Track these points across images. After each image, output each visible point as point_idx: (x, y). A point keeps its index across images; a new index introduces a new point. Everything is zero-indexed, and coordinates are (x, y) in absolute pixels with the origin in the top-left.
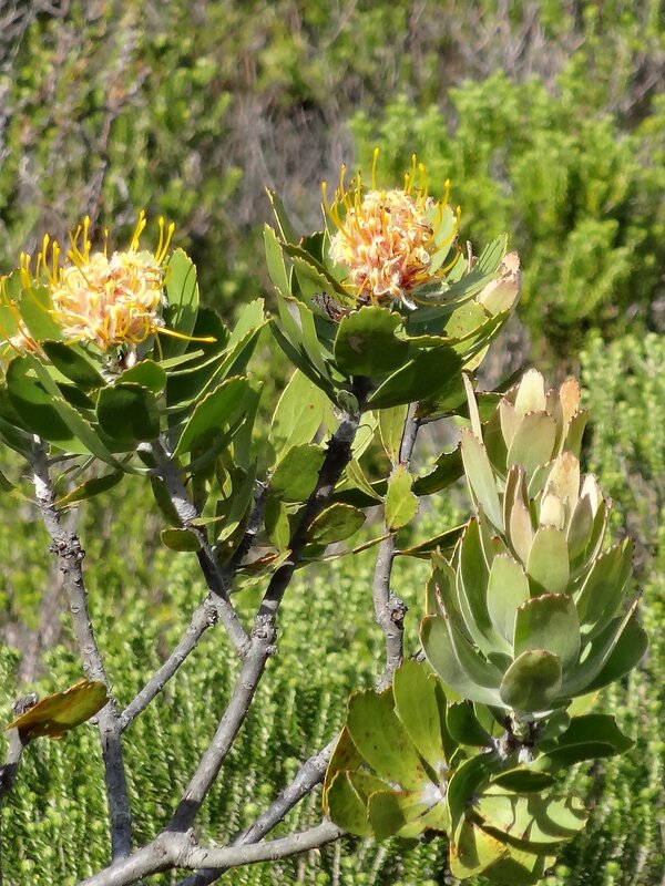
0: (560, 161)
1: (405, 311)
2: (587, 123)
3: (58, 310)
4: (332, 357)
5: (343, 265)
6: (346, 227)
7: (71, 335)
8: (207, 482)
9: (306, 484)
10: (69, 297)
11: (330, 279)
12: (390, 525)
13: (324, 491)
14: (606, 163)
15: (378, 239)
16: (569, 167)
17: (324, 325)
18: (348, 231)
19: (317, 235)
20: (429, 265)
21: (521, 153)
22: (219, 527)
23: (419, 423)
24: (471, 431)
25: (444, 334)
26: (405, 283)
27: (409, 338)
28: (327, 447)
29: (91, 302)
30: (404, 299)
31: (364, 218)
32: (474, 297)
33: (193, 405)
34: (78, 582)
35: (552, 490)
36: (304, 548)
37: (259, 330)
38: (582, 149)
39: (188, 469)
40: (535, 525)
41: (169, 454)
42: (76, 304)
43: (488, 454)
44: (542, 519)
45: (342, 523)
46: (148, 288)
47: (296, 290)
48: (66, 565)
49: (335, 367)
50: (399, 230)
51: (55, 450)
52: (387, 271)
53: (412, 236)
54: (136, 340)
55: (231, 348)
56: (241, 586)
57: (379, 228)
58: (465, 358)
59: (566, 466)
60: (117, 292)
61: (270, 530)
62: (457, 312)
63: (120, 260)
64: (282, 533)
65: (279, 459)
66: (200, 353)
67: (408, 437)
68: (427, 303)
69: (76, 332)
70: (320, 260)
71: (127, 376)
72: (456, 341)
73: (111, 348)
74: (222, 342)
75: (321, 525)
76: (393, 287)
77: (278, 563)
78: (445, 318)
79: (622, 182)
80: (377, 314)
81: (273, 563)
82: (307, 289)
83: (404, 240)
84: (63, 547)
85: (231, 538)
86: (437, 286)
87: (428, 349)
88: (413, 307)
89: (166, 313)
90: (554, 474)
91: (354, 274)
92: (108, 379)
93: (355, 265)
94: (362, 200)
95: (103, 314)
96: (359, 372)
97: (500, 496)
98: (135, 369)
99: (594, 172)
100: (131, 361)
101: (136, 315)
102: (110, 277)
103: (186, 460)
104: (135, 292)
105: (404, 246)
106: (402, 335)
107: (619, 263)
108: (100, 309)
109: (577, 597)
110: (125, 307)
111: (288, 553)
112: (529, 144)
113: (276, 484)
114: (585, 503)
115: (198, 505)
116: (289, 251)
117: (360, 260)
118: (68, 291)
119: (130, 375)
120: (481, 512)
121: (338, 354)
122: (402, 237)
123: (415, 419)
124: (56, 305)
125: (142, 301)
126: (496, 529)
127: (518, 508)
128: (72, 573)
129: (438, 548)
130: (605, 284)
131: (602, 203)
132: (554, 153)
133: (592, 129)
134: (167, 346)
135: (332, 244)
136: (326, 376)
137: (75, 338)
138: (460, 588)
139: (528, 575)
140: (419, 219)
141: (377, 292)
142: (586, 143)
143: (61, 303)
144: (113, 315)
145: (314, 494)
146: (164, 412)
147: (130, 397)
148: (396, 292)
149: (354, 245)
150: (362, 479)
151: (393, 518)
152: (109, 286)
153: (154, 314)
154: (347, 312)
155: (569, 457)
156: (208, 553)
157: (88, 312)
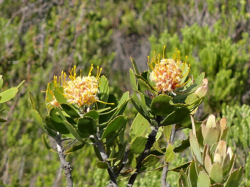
0: (214, 51)
1: (173, 96)
2: (222, 40)
3: (66, 94)
4: (150, 110)
5: (154, 81)
6: (155, 70)
7: (70, 102)
8: (111, 147)
9: (141, 149)
10: (69, 90)
11: (150, 86)
12: (167, 161)
13: (147, 151)
14: (228, 53)
15: (165, 74)
16: (217, 53)
17: (148, 100)
18: (156, 71)
19: (146, 72)
20: (180, 82)
21: (202, 49)
22: (114, 161)
23: (176, 130)
24: (193, 133)
25: (185, 103)
26: (173, 87)
27: (174, 104)
28: (148, 137)
29: (76, 92)
30: (172, 92)
31: (161, 67)
32: (194, 92)
33: (107, 124)
34: (70, 177)
35: (218, 152)
36: (141, 168)
37: (128, 101)
38: (221, 48)
39: (105, 143)
40: (212, 162)
41: (99, 139)
42: (72, 92)
43: (198, 141)
44: (215, 160)
45: (152, 161)
46: (94, 88)
47: (139, 89)
48: (66, 172)
49: (151, 113)
50: (171, 71)
51: (64, 137)
52: (167, 83)
53: (175, 73)
54: (90, 103)
55: (119, 107)
56: (121, 180)
57: (165, 70)
58: (191, 111)
59: (222, 145)
60: (84, 89)
61: (130, 163)
62: (188, 96)
63: (85, 79)
64: (134, 164)
65: (133, 141)
66: (110, 108)
67: (172, 135)
68: (179, 94)
69: (71, 101)
70: (147, 80)
71: (87, 115)
72: (188, 105)
73: (82, 106)
74: (116, 105)
75: (146, 161)
76: (169, 89)
77: (133, 173)
78: (185, 98)
79: (233, 58)
80: (164, 97)
81: (131, 173)
82: (143, 89)
83: (173, 74)
84: (66, 167)
85: (118, 165)
86: (183, 88)
87: (180, 108)
88: (175, 95)
89: (99, 95)
90: (218, 147)
91: (157, 84)
92: (81, 115)
93: (157, 82)
94: (160, 62)
95: (80, 96)
96: (158, 114)
97: (202, 153)
98: (90, 113)
99: (224, 55)
100: (88, 110)
101: (90, 96)
102: (82, 84)
103: (105, 140)
104: (90, 89)
105: (173, 76)
106: (171, 103)
107: (232, 83)
108: (79, 94)
109: (225, 184)
110: (86, 93)
111: (135, 170)
112: (205, 46)
113: (132, 148)
114: (228, 156)
115: (108, 154)
116: (138, 77)
117: (159, 80)
118: (69, 88)
119: (88, 114)
120: (196, 158)
121: (152, 109)
122: (172, 73)
123: (175, 129)
124: (65, 92)
125: (92, 92)
126: (200, 163)
127: (207, 157)
128: (68, 175)
129: (182, 169)
130: (228, 90)
131: (227, 64)
132: (212, 49)
133: (224, 42)
134: (99, 106)
135: (151, 75)
136: (148, 115)
137: (71, 103)
138: (189, 181)
139: (210, 178)
140: (177, 68)
141: (164, 90)
142: (222, 46)
143: (67, 92)
144: (83, 96)
145: (144, 152)
146: (98, 126)
147: (88, 121)
148: (170, 90)
149: (157, 75)
150: (158, 147)
151: (167, 160)
152: (82, 87)
153: (95, 96)
154: (155, 96)
155: (223, 142)
156: (111, 169)
157: (75, 94)
